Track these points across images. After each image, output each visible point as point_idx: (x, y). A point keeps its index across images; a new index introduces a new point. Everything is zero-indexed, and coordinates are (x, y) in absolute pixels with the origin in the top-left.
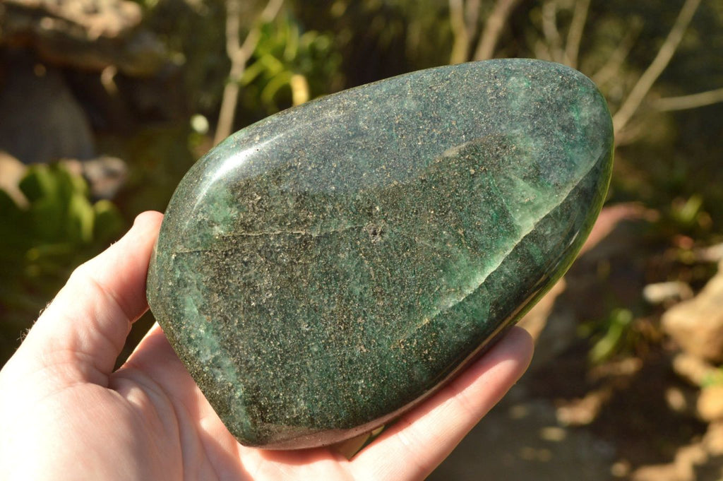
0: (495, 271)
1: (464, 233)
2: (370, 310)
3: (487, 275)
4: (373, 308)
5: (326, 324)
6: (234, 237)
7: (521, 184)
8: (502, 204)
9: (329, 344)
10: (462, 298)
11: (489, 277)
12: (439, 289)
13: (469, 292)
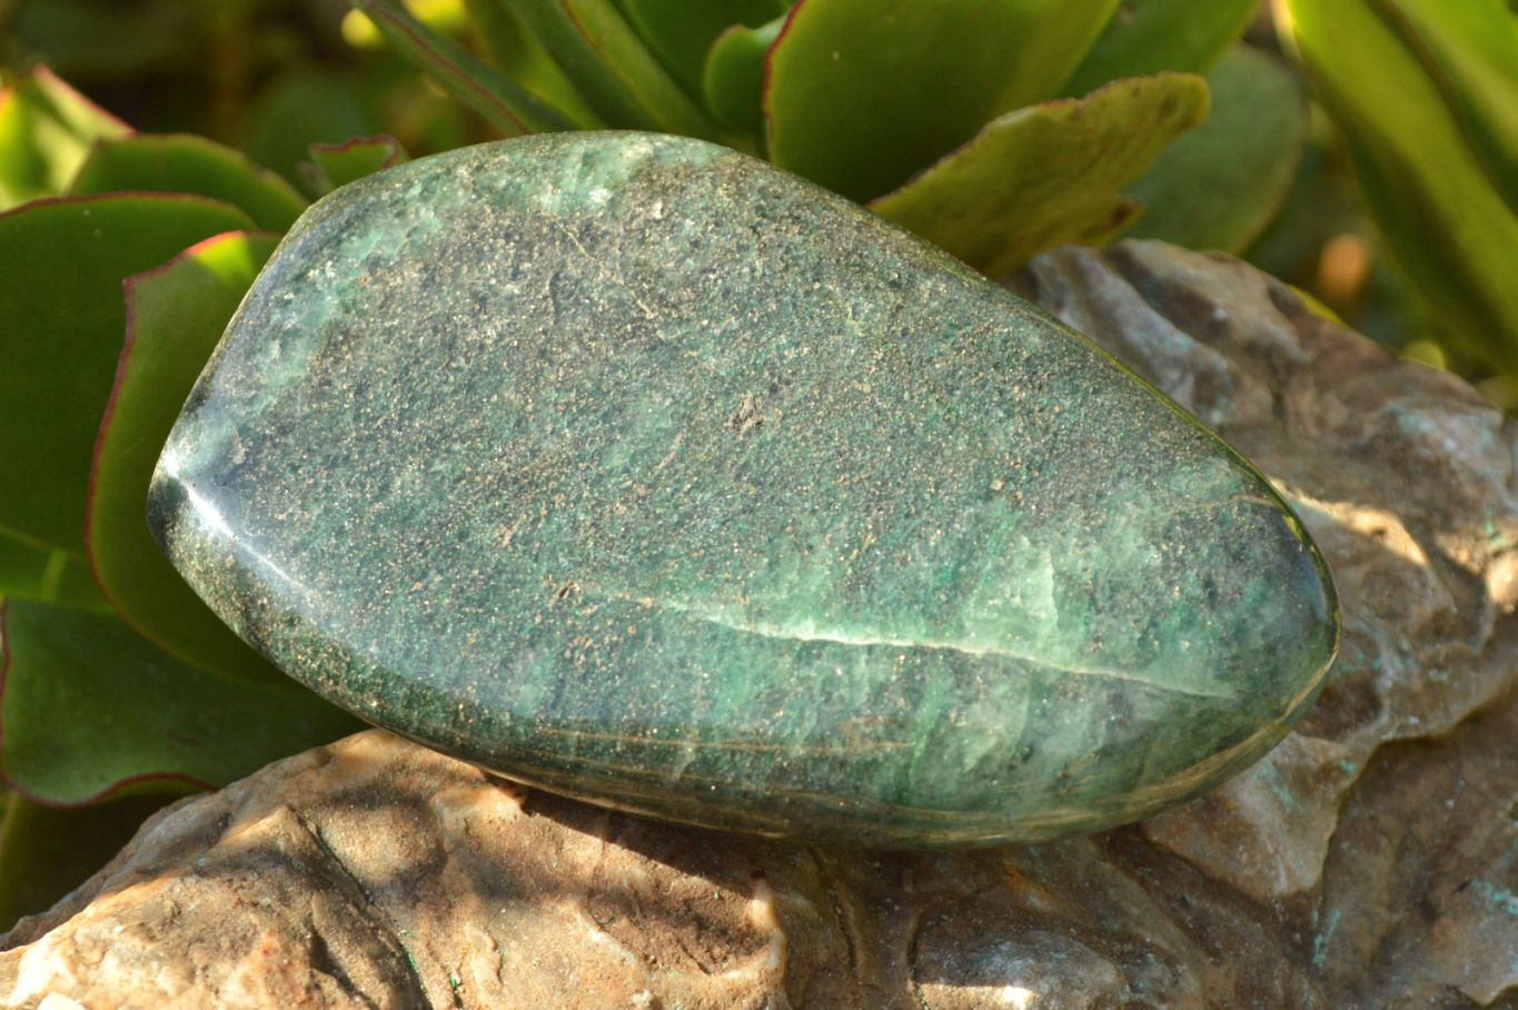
0: (842, 645)
1: (871, 547)
2: (594, 502)
3: (825, 636)
4: (599, 504)
5: (505, 454)
6: (552, 228)
7: (1046, 574)
8: (979, 570)
9: (471, 482)
10: (742, 627)
11: (824, 644)
12: (727, 580)
13: (765, 629)
